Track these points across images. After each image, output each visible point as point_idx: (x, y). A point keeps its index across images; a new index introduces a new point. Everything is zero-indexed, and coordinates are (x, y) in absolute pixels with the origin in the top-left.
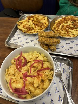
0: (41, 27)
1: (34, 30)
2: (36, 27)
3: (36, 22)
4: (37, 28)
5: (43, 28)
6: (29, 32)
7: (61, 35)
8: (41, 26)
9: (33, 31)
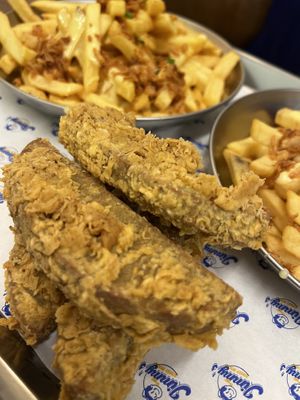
0: (150, 90)
1: (81, 82)
2: (103, 71)
3: (137, 40)
4: (106, 85)
5: (155, 108)
6: (35, 85)
7: (280, 236)
8: (157, 86)
9: (69, 88)
